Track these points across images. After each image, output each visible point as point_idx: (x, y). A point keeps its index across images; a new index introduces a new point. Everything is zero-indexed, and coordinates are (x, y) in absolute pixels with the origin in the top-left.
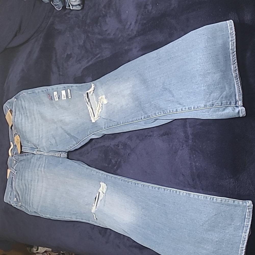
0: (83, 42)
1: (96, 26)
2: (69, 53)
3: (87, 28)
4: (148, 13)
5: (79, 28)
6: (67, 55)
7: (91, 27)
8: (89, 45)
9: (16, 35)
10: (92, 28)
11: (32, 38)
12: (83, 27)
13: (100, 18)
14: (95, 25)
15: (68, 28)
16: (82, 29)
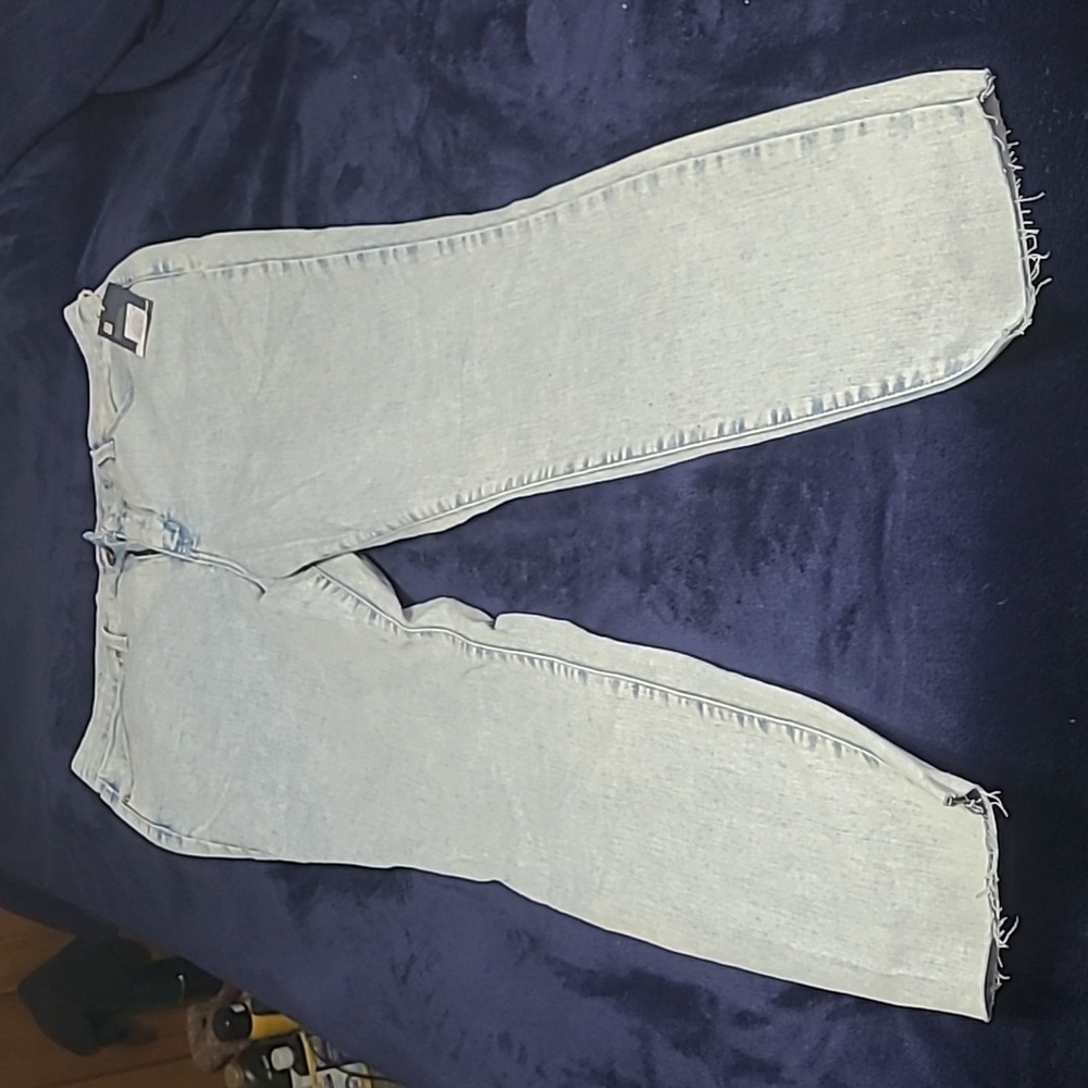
0: (412, 119)
1: (476, 59)
2: (354, 164)
3: (433, 58)
4: (701, 36)
5: (401, 52)
6: (347, 169)
7: (451, 57)
8: (439, 143)
9: (139, 38)
10: (455, 61)
11: (207, 61)
12: (420, 52)
13: (493, 24)
14: (467, 52)
15: (358, 44)
16: (414, 60)
